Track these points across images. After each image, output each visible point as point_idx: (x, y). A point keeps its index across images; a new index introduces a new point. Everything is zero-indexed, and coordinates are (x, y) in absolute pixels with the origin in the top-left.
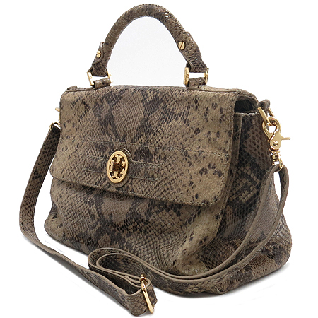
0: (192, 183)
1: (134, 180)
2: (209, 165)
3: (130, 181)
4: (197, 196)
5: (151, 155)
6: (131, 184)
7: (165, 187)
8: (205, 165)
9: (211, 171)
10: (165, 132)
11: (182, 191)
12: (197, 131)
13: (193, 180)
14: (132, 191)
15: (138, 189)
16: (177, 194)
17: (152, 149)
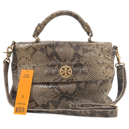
0: (103, 72)
1: (76, 76)
2: (108, 66)
3: (74, 76)
4: (107, 76)
5: (83, 65)
6: (75, 77)
7: (93, 75)
8: (107, 66)
9: (109, 68)
10: (87, 56)
11: (101, 76)
12: (100, 55)
13: (104, 71)
14: (76, 79)
15: (79, 78)
16: (99, 77)
17: (83, 63)
